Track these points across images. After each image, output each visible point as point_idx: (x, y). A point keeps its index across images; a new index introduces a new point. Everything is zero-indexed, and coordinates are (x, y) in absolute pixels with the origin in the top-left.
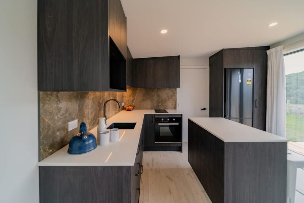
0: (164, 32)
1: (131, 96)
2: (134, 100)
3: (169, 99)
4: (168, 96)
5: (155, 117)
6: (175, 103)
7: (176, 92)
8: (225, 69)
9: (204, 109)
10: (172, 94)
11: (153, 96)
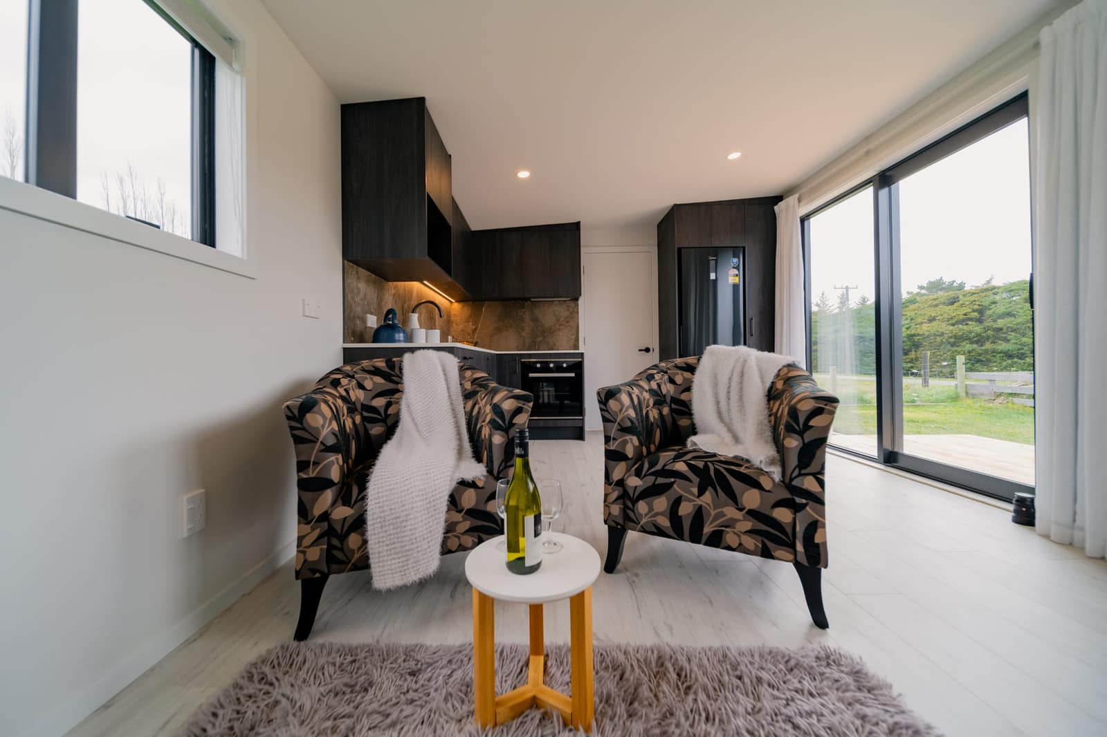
0: (524, 174)
1: (469, 322)
2: (476, 329)
3: (561, 327)
4: (558, 320)
5: (523, 360)
6: (573, 337)
7: (578, 309)
8: (680, 250)
9: (647, 350)
10: (566, 314)
11: (522, 320)
